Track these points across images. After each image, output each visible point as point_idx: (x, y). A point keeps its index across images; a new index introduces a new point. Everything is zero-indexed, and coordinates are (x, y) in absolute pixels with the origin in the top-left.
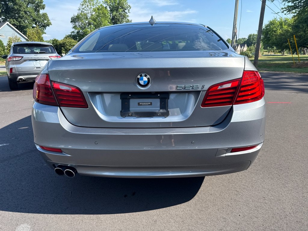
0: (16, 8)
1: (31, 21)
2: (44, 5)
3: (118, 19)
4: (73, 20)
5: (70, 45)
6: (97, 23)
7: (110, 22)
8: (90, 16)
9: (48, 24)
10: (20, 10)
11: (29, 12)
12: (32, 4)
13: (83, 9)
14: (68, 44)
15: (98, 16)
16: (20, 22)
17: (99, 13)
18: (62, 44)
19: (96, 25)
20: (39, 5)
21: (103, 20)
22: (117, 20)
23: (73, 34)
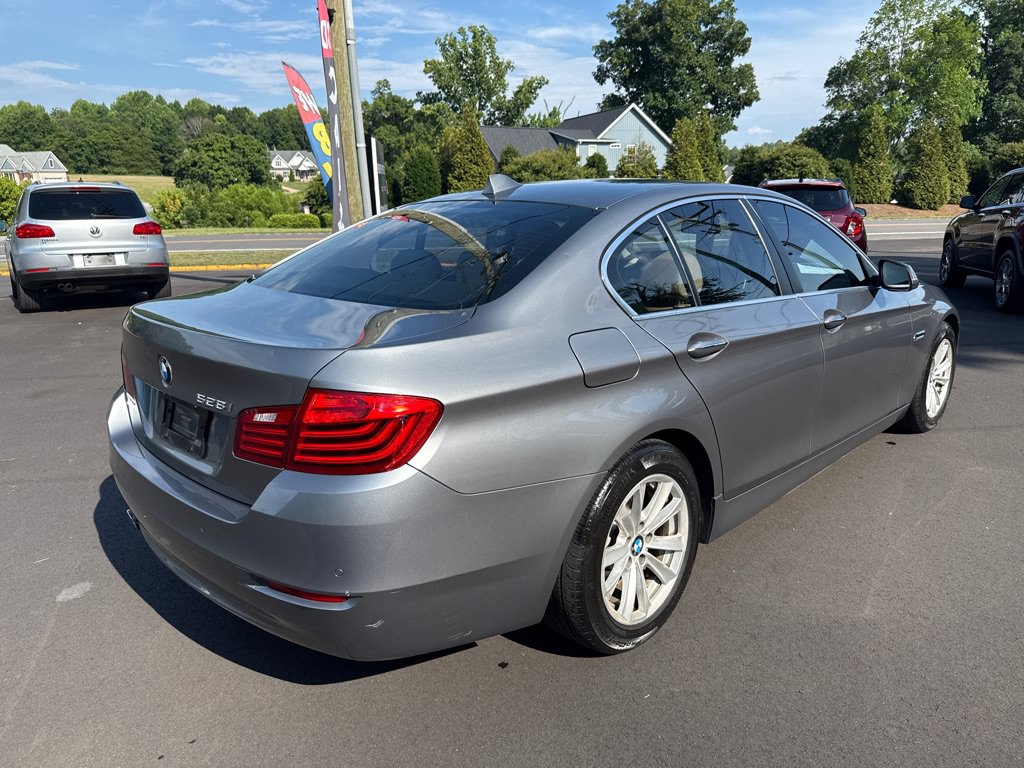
0: (667, 60)
1: (702, 93)
2: (749, 40)
3: (1016, 56)
4: (836, 78)
5: (793, 164)
6: (918, 80)
7: (978, 70)
8: (897, 57)
9: (748, 99)
10: (677, 65)
11: (700, 66)
12: (714, 42)
13: (877, 35)
14: (788, 161)
15: (930, 54)
16: (670, 100)
17: (938, 44)
18: (766, 162)
19: (915, 87)
20: (731, 44)
21: (946, 65)
22: (1012, 61)
23: (827, 124)
